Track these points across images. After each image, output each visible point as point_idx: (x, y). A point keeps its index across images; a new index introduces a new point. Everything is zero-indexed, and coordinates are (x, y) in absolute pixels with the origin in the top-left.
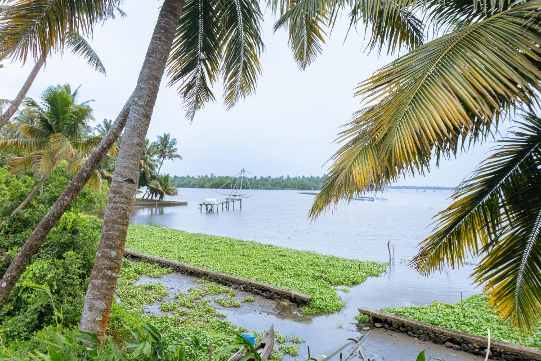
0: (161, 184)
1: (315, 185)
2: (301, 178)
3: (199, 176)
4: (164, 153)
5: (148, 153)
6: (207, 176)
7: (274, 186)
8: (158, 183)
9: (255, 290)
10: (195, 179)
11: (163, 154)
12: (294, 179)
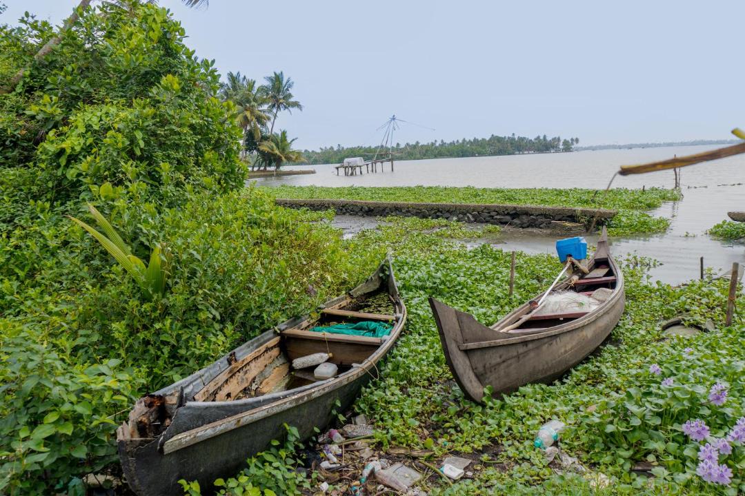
0: (277, 145)
1: (480, 149)
2: (460, 141)
3: (321, 149)
4: (277, 101)
5: (255, 100)
6: (332, 148)
7: (425, 155)
8: (273, 144)
9: (498, 217)
10: (316, 153)
11: (276, 104)
12: (451, 143)
